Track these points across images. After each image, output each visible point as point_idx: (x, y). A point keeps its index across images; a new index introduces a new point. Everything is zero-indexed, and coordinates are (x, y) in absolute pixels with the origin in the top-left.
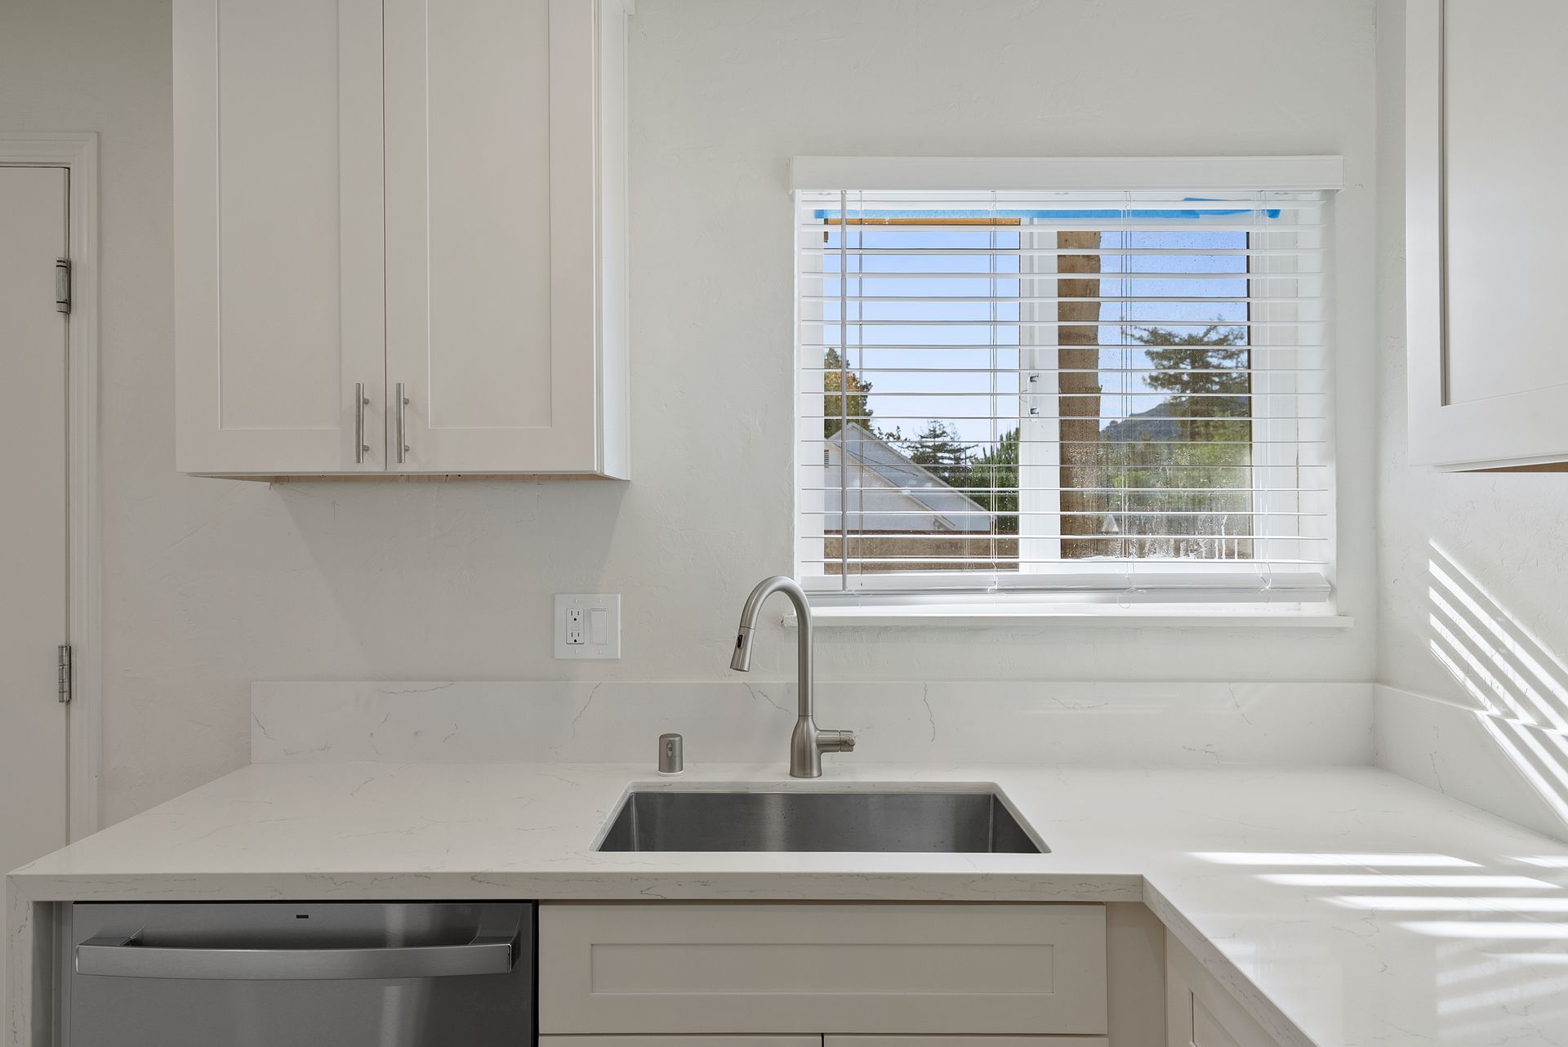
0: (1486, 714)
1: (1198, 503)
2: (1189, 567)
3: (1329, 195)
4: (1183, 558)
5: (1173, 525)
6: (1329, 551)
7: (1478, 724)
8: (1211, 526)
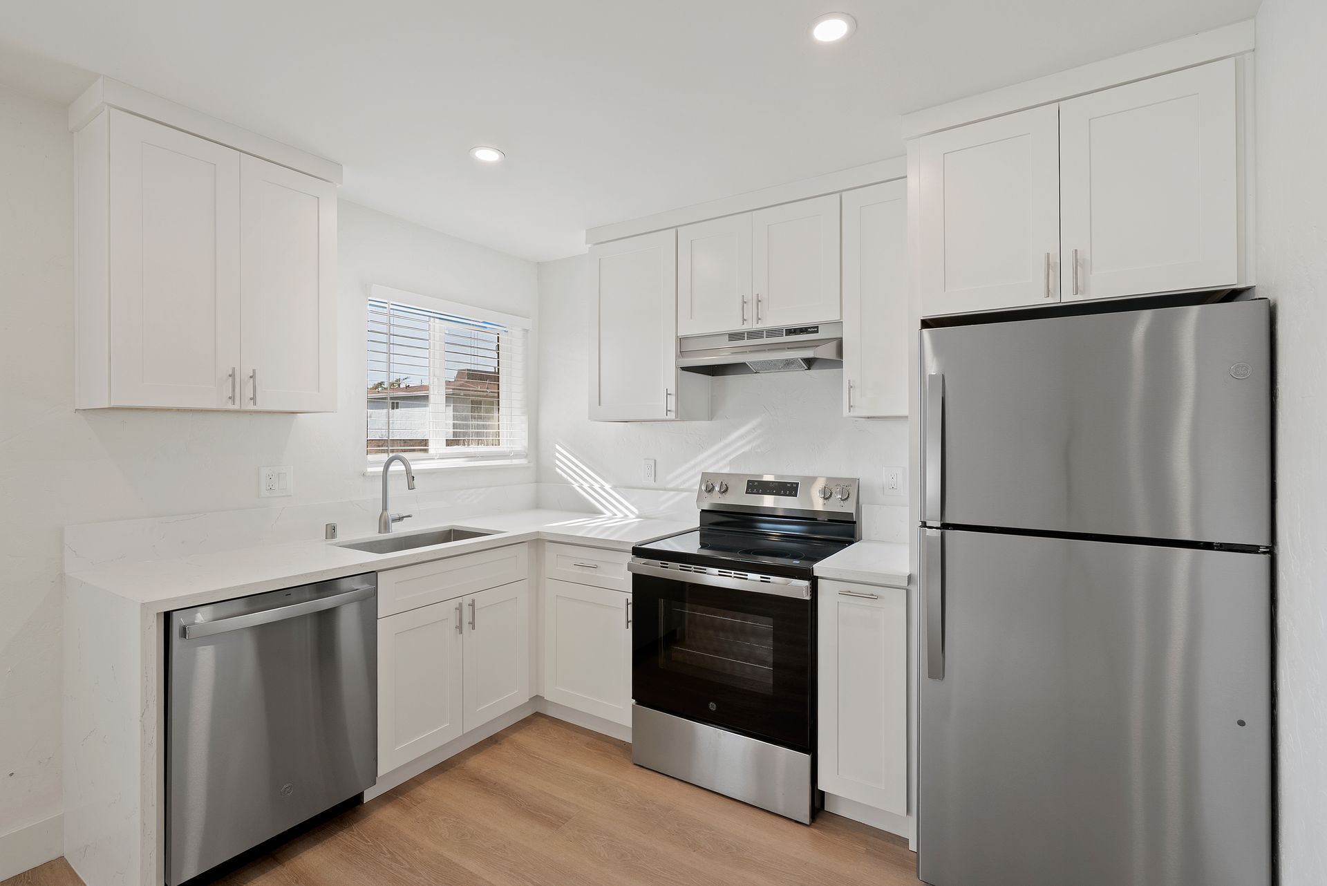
0: (576, 485)
1: (484, 427)
2: (482, 449)
3: (526, 331)
4: (480, 446)
5: (478, 434)
6: (525, 443)
7: (574, 488)
8: (487, 435)
